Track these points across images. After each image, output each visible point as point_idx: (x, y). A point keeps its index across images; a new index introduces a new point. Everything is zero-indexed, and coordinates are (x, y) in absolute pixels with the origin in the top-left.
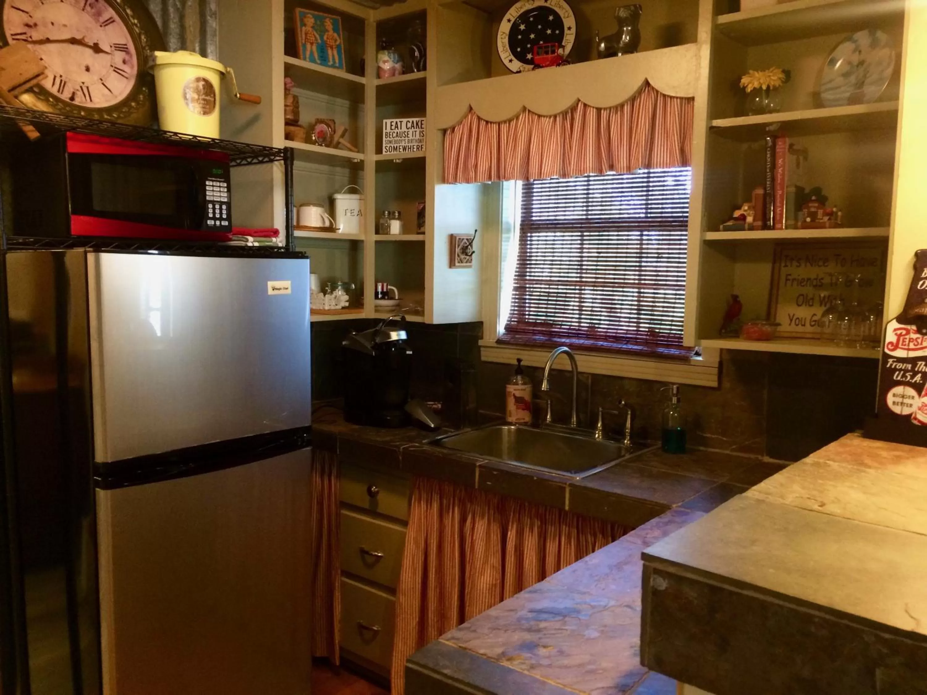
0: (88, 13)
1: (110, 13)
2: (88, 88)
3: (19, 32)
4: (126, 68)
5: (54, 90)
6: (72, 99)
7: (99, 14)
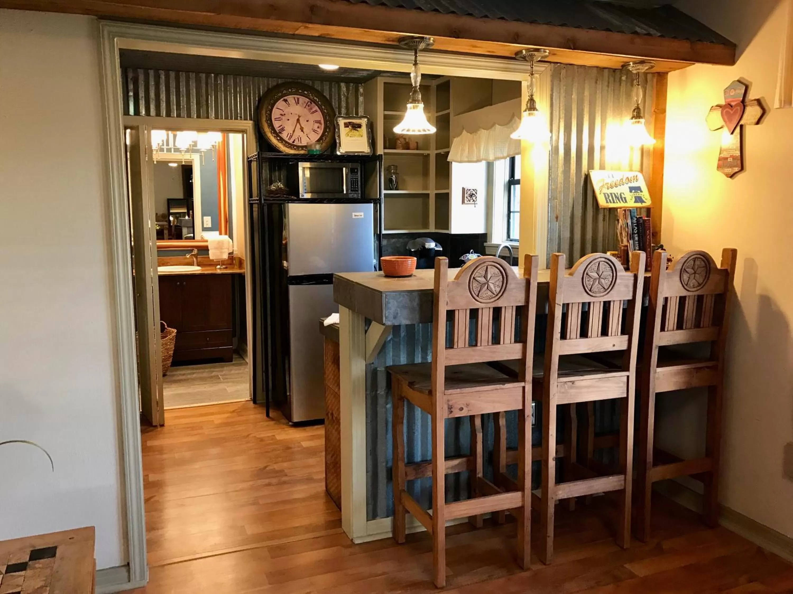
0: (307, 109)
1: (316, 108)
2: (301, 138)
3: (278, 117)
4: (318, 130)
5: (287, 139)
6: (293, 142)
7: (311, 109)
